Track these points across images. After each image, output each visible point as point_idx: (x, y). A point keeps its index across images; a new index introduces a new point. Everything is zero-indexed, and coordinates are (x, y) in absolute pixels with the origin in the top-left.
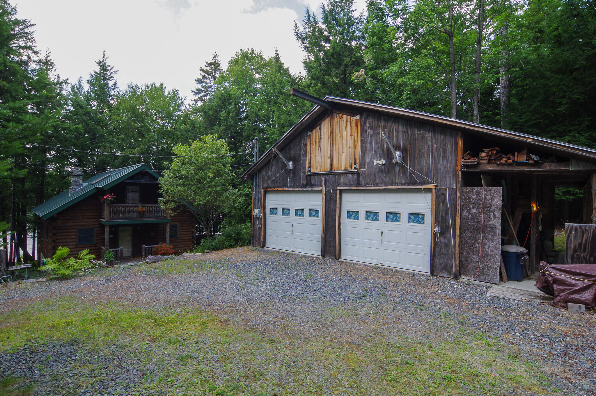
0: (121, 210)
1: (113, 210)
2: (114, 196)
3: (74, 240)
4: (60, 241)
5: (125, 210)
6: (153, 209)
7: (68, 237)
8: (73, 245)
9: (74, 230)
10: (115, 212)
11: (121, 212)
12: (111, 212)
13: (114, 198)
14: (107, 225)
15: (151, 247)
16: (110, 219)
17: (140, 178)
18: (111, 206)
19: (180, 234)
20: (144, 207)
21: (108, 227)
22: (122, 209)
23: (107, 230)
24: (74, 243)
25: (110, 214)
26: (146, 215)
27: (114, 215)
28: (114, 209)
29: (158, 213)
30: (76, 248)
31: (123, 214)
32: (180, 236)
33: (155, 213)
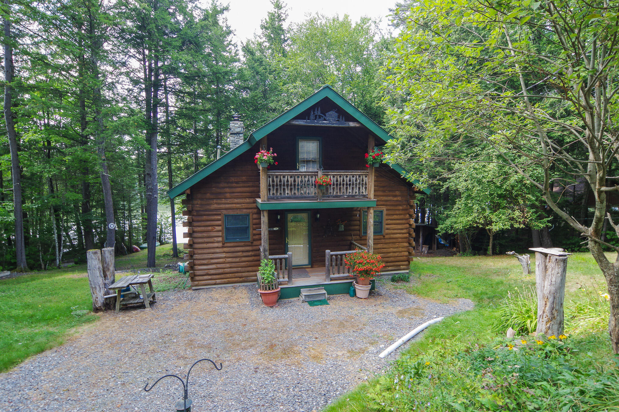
0: (288, 181)
1: (273, 181)
2: (273, 153)
3: (220, 234)
4: (199, 235)
5: (295, 181)
6: (343, 181)
7: (210, 228)
8: (218, 242)
9: (219, 217)
10: (277, 185)
11: (288, 185)
12: (270, 186)
13: (274, 158)
14: (263, 211)
15: (341, 255)
16: (269, 199)
17: (320, 117)
18: (271, 173)
19: (387, 229)
20: (327, 175)
21: (266, 214)
22: (289, 179)
23: (264, 219)
24: (220, 239)
25: (269, 190)
26: (332, 191)
27: (275, 192)
28: (275, 179)
29: (353, 188)
30: (223, 247)
31: (291, 189)
32: (387, 231)
33: (347, 188)
